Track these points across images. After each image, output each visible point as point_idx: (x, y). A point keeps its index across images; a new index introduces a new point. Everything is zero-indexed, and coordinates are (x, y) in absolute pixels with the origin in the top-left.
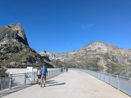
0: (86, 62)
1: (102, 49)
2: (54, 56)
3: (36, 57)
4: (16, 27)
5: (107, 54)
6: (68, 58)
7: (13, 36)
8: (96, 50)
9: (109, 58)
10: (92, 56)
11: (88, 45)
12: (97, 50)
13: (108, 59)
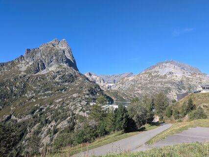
0: (151, 93)
1: (175, 75)
2: (102, 82)
3: (95, 88)
4: (60, 44)
5: (182, 82)
6: (124, 86)
7: (63, 60)
8: (165, 75)
9: (184, 88)
10: (159, 85)
11: (154, 67)
12: (168, 76)
13: (183, 90)
